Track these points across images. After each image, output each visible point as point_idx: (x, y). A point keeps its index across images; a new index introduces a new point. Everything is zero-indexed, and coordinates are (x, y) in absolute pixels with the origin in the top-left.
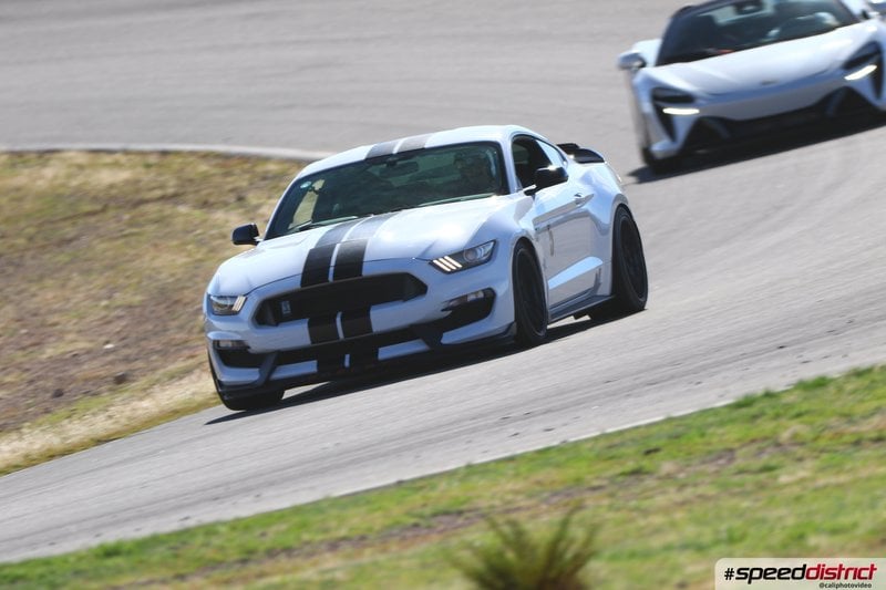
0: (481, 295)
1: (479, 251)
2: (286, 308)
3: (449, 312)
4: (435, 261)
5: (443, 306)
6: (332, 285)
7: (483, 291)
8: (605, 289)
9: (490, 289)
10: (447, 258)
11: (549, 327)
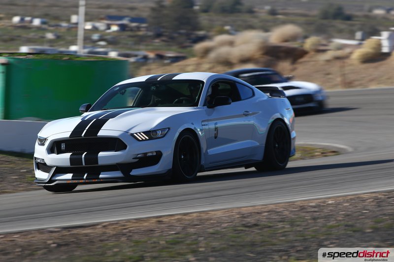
0: (155, 154)
1: (158, 132)
2: (63, 146)
3: (138, 160)
4: (135, 134)
5: (135, 157)
6: (83, 139)
7: (156, 152)
8: (259, 156)
9: (160, 152)
10: (142, 133)
11: (199, 174)
